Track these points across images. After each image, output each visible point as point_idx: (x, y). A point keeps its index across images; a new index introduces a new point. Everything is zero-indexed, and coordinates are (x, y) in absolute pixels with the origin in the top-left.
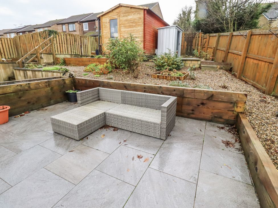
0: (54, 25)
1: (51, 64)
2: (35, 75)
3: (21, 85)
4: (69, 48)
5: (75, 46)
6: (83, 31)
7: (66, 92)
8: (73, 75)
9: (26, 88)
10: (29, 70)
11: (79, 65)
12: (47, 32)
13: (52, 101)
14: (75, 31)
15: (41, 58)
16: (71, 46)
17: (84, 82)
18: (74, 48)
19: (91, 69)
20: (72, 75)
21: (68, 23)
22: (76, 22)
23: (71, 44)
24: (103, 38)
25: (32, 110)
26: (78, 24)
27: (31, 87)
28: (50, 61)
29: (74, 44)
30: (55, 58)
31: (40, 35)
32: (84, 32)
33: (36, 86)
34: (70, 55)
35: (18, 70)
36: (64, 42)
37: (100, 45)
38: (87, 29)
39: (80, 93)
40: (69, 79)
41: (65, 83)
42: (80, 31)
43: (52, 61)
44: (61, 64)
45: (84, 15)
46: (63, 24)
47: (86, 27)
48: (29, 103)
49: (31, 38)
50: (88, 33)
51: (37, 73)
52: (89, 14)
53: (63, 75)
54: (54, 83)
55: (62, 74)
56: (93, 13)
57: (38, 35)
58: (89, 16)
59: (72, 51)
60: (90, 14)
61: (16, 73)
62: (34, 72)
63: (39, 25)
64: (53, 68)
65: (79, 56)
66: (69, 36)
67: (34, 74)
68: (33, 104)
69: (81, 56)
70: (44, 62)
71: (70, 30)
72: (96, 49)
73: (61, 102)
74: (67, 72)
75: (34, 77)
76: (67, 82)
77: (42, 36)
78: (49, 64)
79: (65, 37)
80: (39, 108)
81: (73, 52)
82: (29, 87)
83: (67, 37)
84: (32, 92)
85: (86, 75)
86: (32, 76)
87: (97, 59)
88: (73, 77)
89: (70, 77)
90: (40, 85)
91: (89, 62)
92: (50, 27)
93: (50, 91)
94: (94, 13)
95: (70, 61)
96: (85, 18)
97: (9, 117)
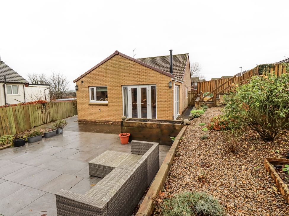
3: (141, 124)
9: (144, 126)
12: (257, 68)
27: (147, 126)
33: (150, 126)
40: (179, 126)
41: (175, 128)
54: (164, 127)
74: (196, 118)
76: (177, 128)
77: (255, 72)
82: (146, 126)
84: (147, 129)
93: (160, 132)
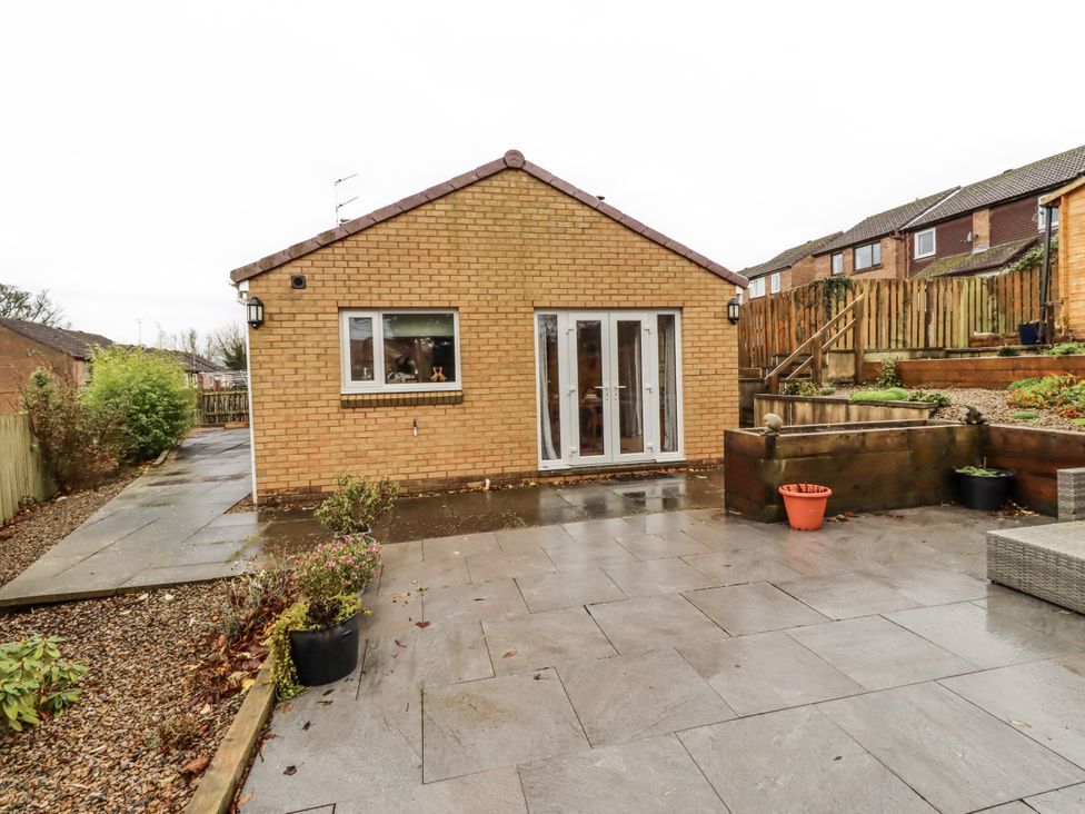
0: (801, 259)
1: (847, 383)
2: (823, 414)
3: (847, 437)
4: (884, 329)
5: (905, 318)
6: (912, 262)
7: (958, 471)
8: (984, 417)
9: (857, 444)
10: (803, 401)
11: (959, 384)
12: (821, 287)
13: (911, 495)
14: (876, 267)
15: (824, 365)
16: (890, 322)
17: (1033, 443)
18: (901, 326)
19: (1040, 398)
20: (980, 414)
21: (854, 246)
22: (886, 235)
23: (890, 315)
24: (1067, 275)
25: (862, 511)
26: (895, 242)
27: (868, 443)
28: (844, 374)
29: (901, 311)
30: (860, 366)
31: (796, 299)
32: (915, 267)
33: (878, 441)
34: (909, 350)
35: (767, 399)
36: (870, 310)
37: (1049, 303)
38: (932, 250)
39: (1075, 475)
40: (966, 430)
41: (953, 440)
42: (897, 263)
43: (851, 372)
44: (887, 381)
45: (918, 202)
46: (832, 252)
47: (925, 245)
48: (856, 487)
49: (769, 309)
50: (933, 265)
51: (829, 408)
52: (939, 195)
53: (932, 415)
55: (926, 414)
56: (959, 188)
57: (792, 298)
58: (940, 201)
59: (893, 337)
60: (947, 193)
61: (760, 408)
62: (819, 406)
63: (753, 268)
64: (889, 394)
65: (942, 354)
66: (887, 288)
67: (818, 412)
68: (865, 493)
69: (948, 353)
70: (830, 376)
71: (858, 267)
72: (1019, 323)
73: (934, 504)
74: (943, 406)
75: (817, 418)
76: (960, 437)
77: (801, 299)
78: (840, 383)
79: (874, 294)
80: (876, 509)
81: (897, 340)
82: (864, 444)
83: (882, 293)
84: (868, 457)
85: (1030, 418)
86: (809, 417)
87: (1058, 358)
88: (981, 422)
89: (969, 422)
90: (889, 441)
91: (1011, 372)
92: (789, 267)
94: (963, 186)
95: (920, 370)
96: (922, 213)
97: (825, 515)
